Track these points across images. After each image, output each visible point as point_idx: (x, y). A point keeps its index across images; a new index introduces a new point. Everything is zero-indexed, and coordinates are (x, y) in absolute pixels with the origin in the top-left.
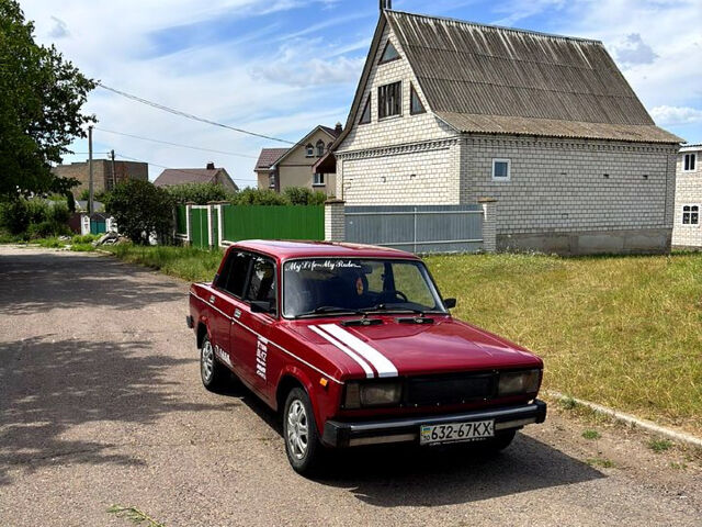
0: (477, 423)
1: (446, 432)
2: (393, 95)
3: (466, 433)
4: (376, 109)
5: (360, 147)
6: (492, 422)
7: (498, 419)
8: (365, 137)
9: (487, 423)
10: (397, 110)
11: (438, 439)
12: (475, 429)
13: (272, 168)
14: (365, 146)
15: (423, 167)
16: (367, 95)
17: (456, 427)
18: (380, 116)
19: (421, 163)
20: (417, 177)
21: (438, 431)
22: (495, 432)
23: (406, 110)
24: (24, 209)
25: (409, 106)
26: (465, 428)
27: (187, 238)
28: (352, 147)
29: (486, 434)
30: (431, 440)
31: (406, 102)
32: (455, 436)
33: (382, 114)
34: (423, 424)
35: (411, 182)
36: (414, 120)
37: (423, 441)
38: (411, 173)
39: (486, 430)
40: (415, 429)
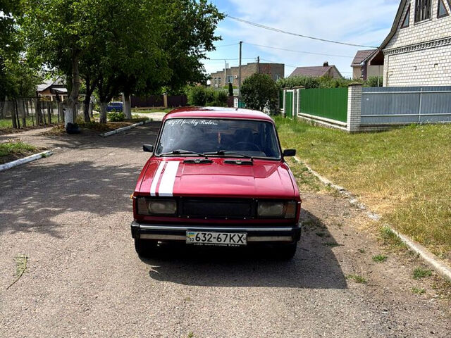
0: (232, 234)
1: (208, 237)
2: (426, 4)
3: (223, 240)
4: (413, 16)
5: (401, 45)
6: (245, 235)
7: (250, 234)
8: (405, 37)
9: (240, 235)
10: (428, 15)
11: (201, 241)
12: (231, 238)
13: (362, 64)
14: (404, 44)
15: (443, 58)
16: (407, 6)
17: (215, 235)
18: (415, 21)
19: (442, 55)
20: (439, 65)
21: (201, 235)
22: (247, 242)
23: (434, 16)
24: (204, 94)
25: (436, 12)
26: (222, 236)
27: (283, 111)
28: (395, 46)
29: (240, 243)
30: (195, 241)
31: (434, 9)
32: (214, 241)
33: (417, 19)
34: (190, 230)
35: (434, 69)
36: (440, 22)
37: (188, 241)
38: (435, 63)
39: (240, 239)
40: (183, 233)
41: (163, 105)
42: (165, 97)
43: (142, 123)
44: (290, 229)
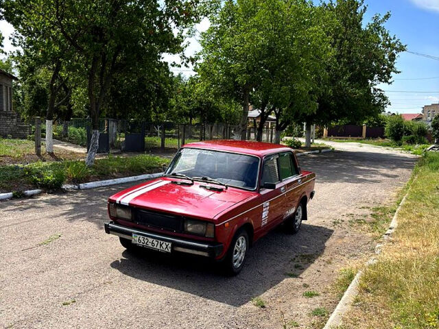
0: (162, 242)
1: (146, 241)
3: (155, 245)
6: (170, 244)
9: (167, 243)
11: (141, 243)
12: (161, 245)
17: (150, 240)
21: (141, 239)
22: (172, 250)
24: (402, 126)
26: (155, 242)
29: (166, 250)
30: (138, 242)
32: (150, 245)
34: (134, 233)
37: (133, 241)
39: (167, 247)
40: (130, 234)
41: (361, 135)
42: (364, 128)
43: (317, 151)
44: (207, 246)
